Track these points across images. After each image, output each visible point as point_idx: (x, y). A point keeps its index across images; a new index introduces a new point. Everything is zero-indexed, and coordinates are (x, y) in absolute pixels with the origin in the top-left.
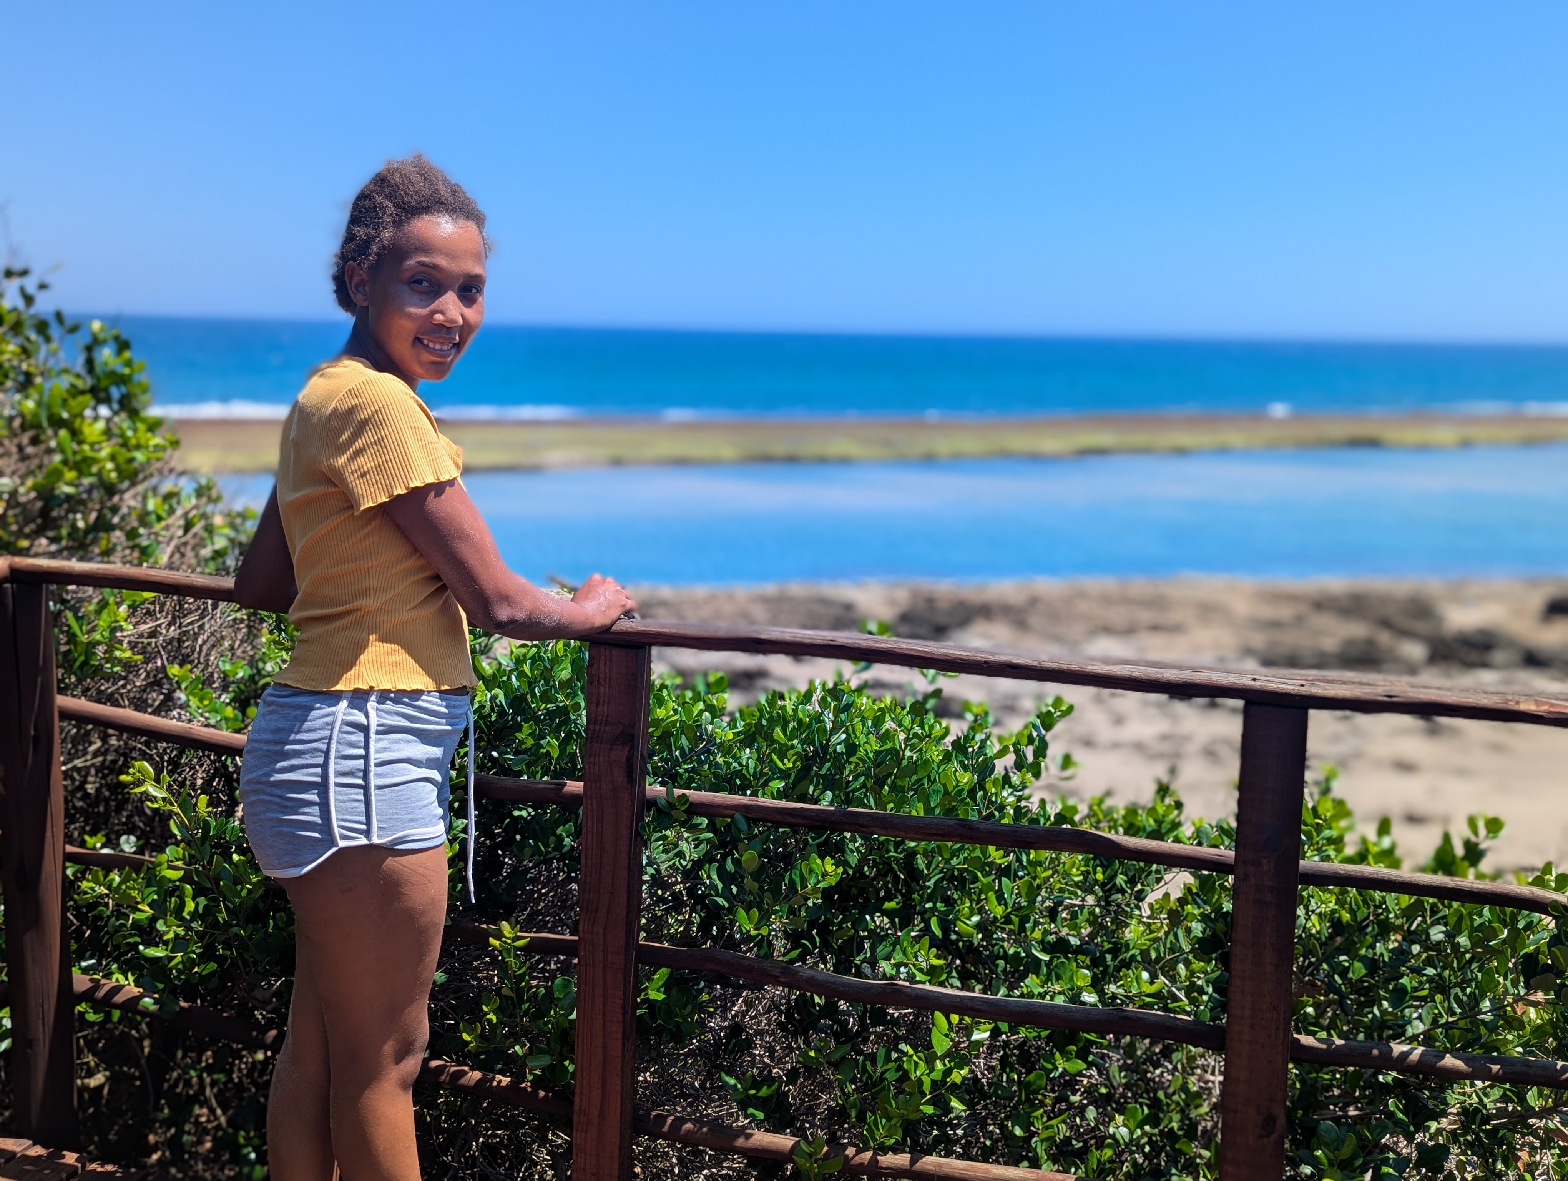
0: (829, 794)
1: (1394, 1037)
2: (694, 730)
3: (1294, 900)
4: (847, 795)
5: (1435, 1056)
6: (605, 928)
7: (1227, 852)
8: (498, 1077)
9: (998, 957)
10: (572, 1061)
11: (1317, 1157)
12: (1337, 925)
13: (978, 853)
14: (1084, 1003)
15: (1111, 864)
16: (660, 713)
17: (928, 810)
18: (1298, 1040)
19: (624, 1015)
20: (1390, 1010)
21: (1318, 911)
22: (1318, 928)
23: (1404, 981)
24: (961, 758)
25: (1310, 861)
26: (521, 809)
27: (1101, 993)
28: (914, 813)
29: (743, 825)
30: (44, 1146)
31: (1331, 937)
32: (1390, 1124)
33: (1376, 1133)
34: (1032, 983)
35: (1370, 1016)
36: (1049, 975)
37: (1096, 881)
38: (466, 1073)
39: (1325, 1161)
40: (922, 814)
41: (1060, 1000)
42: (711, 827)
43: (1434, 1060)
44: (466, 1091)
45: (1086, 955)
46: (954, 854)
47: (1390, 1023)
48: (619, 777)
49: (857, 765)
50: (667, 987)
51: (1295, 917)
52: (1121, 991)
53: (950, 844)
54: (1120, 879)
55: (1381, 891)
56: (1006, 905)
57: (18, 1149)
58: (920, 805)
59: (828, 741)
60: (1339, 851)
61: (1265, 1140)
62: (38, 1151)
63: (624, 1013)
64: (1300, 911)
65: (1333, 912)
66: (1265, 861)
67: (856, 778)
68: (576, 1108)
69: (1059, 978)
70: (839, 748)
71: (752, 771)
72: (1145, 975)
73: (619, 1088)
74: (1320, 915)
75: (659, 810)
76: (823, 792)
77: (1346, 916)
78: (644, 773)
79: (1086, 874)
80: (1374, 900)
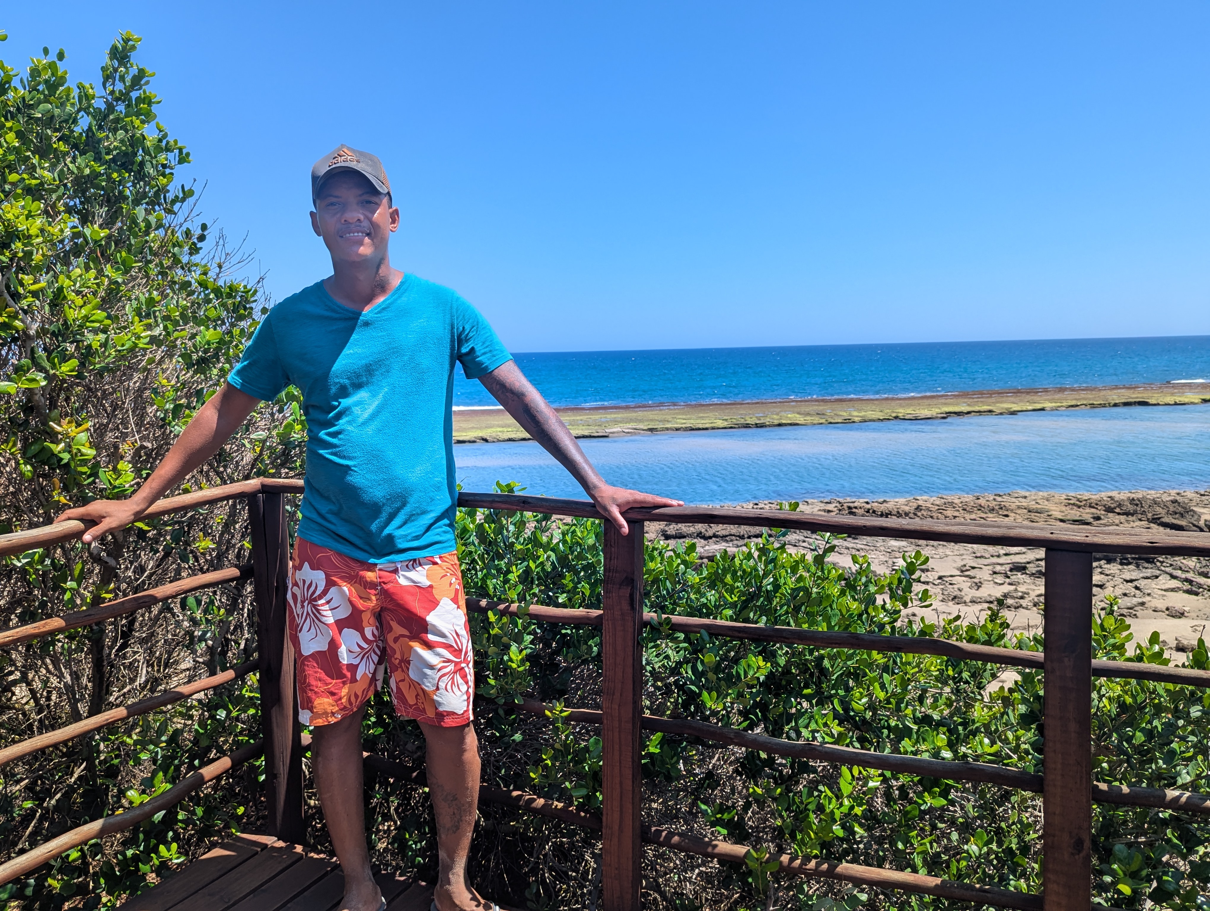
0: (764, 618)
1: (1169, 785)
2: (675, 578)
3: (1089, 687)
4: (776, 618)
5: (1200, 799)
6: (619, 706)
7: (1039, 655)
8: (556, 803)
9: (884, 728)
10: (601, 793)
11: (1114, 870)
12: (1123, 707)
13: (865, 656)
14: (943, 759)
15: (958, 664)
16: (652, 565)
17: (829, 627)
18: (1097, 786)
19: (633, 763)
20: (1165, 766)
21: (1107, 695)
22: (1109, 708)
23: (1174, 745)
24: (853, 593)
25: (1100, 660)
26: (566, 629)
27: (955, 752)
28: (820, 629)
29: (706, 637)
30: (284, 841)
31: (1118, 715)
32: (1168, 848)
33: (1157, 854)
34: (906, 744)
35: (1150, 770)
36: (918, 738)
37: (949, 676)
38: (535, 800)
39: (1120, 873)
40: (825, 630)
41: (926, 756)
42: (687, 640)
43: (1200, 801)
44: (536, 811)
45: (944, 726)
46: (850, 657)
47: (1164, 775)
48: (626, 606)
49: (781, 598)
50: (662, 743)
51: (1090, 700)
52: (970, 751)
53: (846, 650)
54: (966, 675)
55: (1154, 681)
56: (887, 692)
57: (269, 843)
58: (824, 624)
59: (761, 582)
60: (1122, 655)
61: (1077, 857)
62: (281, 844)
63: (633, 762)
64: (1094, 695)
65: (1119, 696)
66: (1066, 660)
67: (781, 607)
68: (604, 824)
69: (924, 740)
70: (769, 588)
71: (713, 604)
72: (986, 741)
73: (631, 811)
74: (1109, 699)
75: (652, 628)
76: (760, 616)
77: (1129, 700)
78: (642, 604)
79: (941, 671)
80: (1148, 689)
